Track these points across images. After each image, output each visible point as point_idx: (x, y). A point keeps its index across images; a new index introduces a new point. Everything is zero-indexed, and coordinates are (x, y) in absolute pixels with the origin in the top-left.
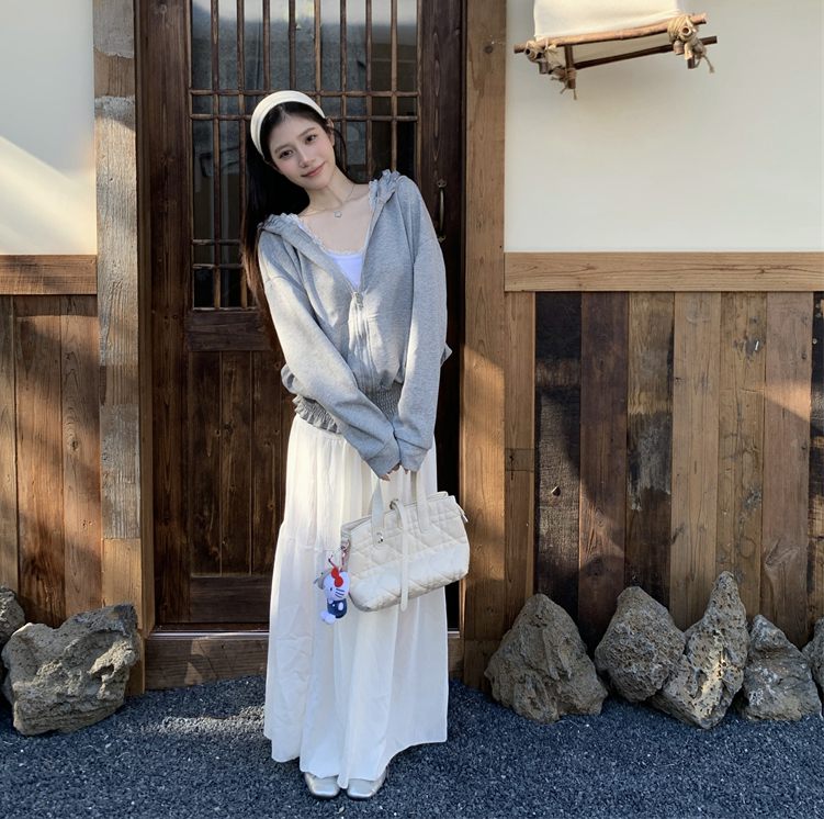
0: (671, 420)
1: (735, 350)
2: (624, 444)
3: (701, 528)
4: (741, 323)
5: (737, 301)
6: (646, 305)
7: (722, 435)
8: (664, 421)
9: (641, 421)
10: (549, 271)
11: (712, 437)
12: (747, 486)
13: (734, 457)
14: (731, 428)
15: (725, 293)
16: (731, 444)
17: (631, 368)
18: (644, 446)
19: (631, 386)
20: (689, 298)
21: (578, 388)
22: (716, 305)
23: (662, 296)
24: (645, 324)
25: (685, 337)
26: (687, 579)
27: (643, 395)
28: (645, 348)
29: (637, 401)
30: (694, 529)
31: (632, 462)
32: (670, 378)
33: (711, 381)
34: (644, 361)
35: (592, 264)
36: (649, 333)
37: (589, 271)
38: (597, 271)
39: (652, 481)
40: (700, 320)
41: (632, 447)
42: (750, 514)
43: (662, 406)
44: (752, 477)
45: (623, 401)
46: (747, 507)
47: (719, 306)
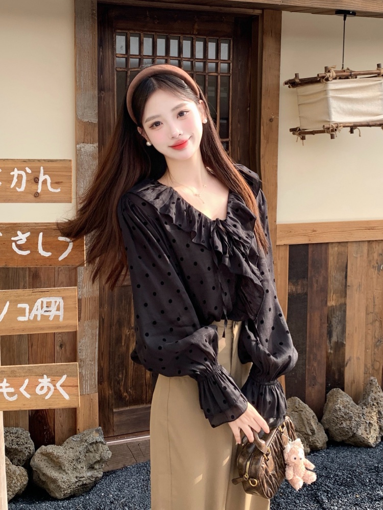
0: (346, 307)
1: (372, 270)
2: (326, 322)
3: (358, 358)
4: (376, 255)
5: (374, 245)
6: (336, 249)
7: (367, 314)
8: (343, 308)
9: (333, 310)
10: (296, 233)
11: (363, 314)
12: (377, 336)
13: (372, 324)
14: (371, 310)
15: (369, 241)
16: (371, 317)
17: (329, 282)
18: (334, 321)
19: (329, 292)
20: (355, 245)
21: (306, 294)
22: (365, 247)
23: (343, 244)
24: (336, 259)
25: (352, 265)
26: (352, 383)
27: (334, 295)
28: (335, 271)
29: (332, 300)
30: (355, 358)
31: (329, 329)
32: (346, 286)
33: (363, 287)
34: (335, 277)
35: (315, 229)
36: (337, 263)
37: (314, 233)
38: (317, 232)
39: (338, 338)
40: (359, 255)
41: (329, 322)
42: (378, 349)
43: (342, 300)
44: (379, 332)
45: (326, 299)
46: (377, 346)
47: (367, 248)
